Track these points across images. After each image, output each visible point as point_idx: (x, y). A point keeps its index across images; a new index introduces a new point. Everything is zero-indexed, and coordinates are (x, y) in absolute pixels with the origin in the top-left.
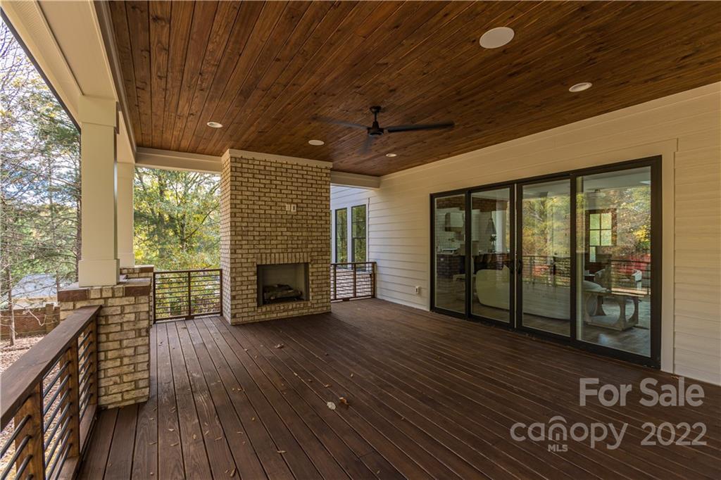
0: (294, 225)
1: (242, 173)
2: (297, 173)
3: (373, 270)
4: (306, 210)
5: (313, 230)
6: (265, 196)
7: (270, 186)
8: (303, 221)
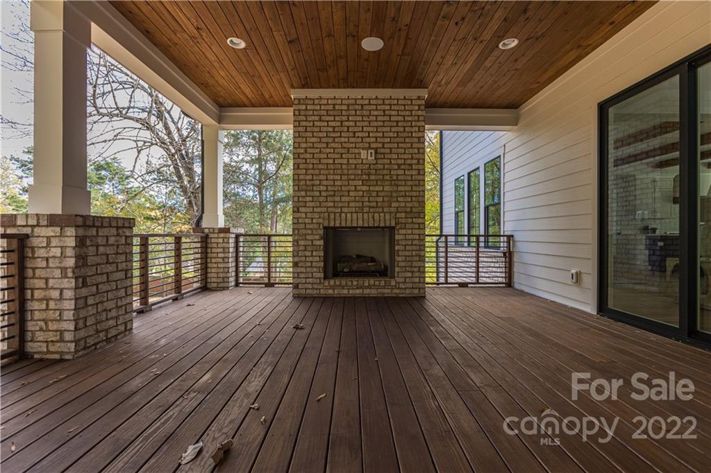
0: (372, 177)
1: (306, 116)
2: (377, 110)
3: (509, 247)
4: (389, 156)
5: (400, 183)
6: (334, 142)
7: (341, 129)
8: (385, 172)
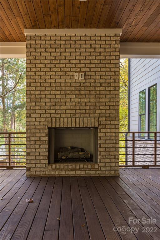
0: (82, 92)
1: (35, 48)
2: (85, 44)
4: (94, 77)
5: (102, 96)
6: (55, 67)
7: (60, 58)
8: (91, 88)
